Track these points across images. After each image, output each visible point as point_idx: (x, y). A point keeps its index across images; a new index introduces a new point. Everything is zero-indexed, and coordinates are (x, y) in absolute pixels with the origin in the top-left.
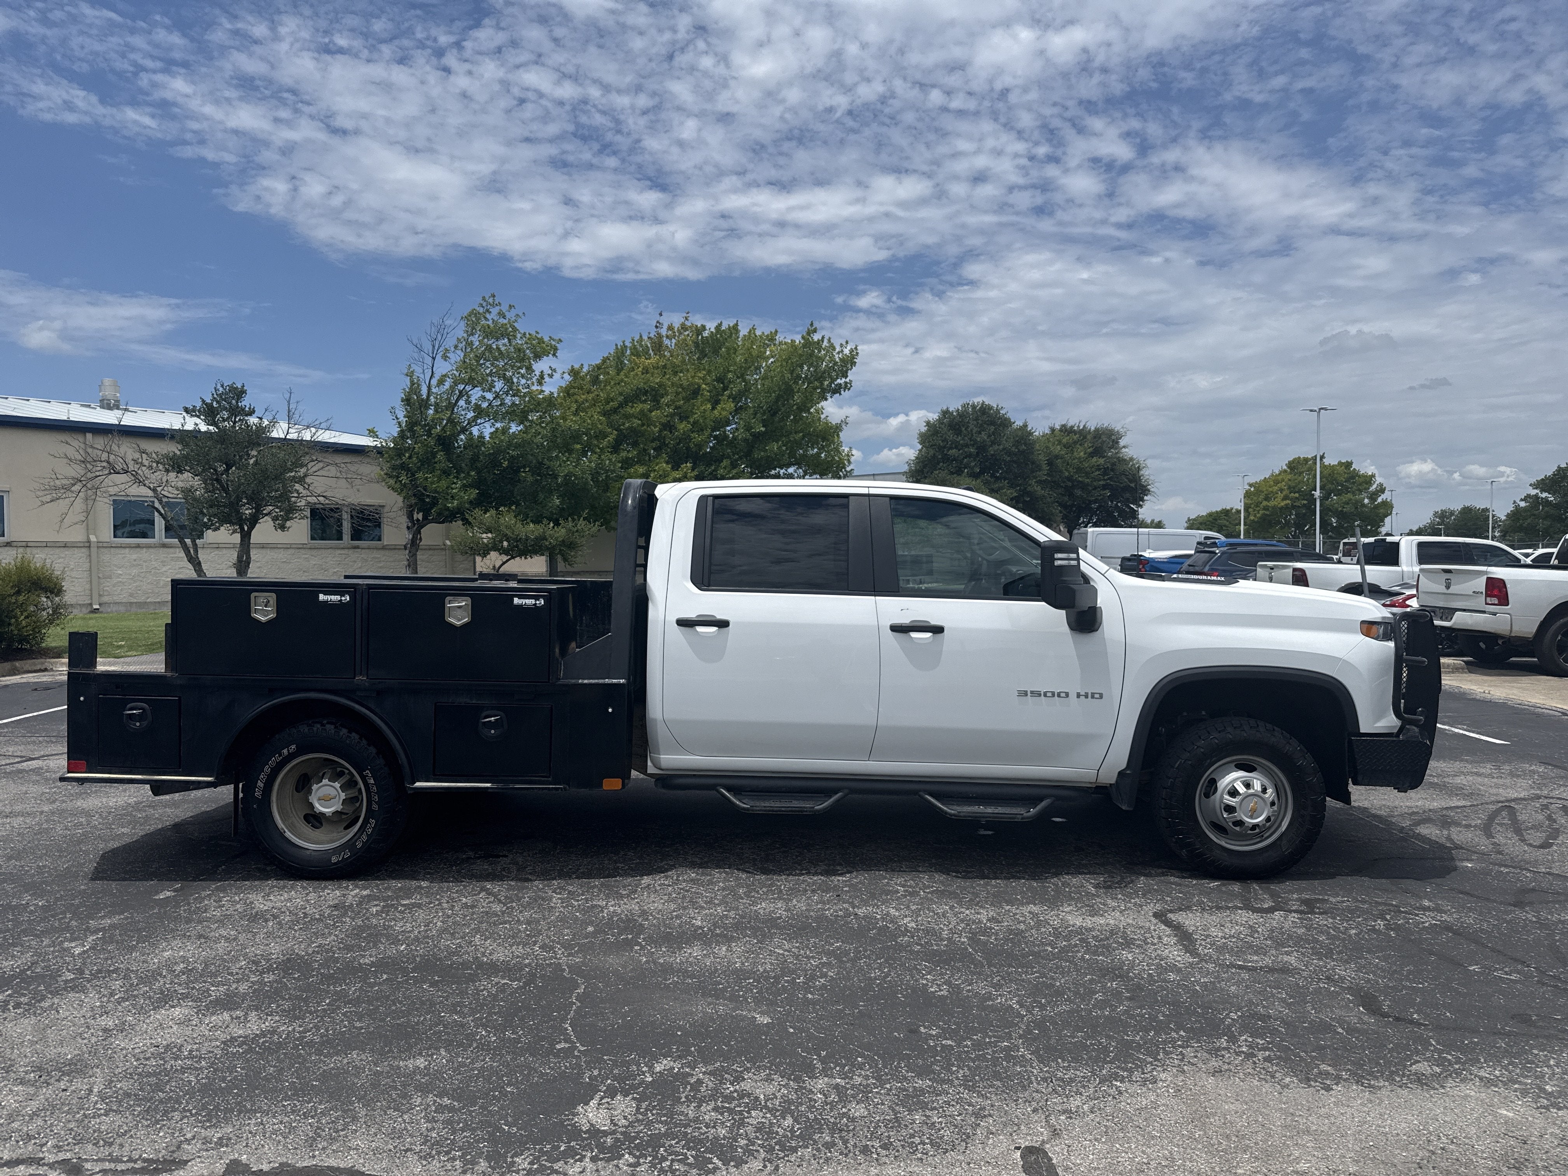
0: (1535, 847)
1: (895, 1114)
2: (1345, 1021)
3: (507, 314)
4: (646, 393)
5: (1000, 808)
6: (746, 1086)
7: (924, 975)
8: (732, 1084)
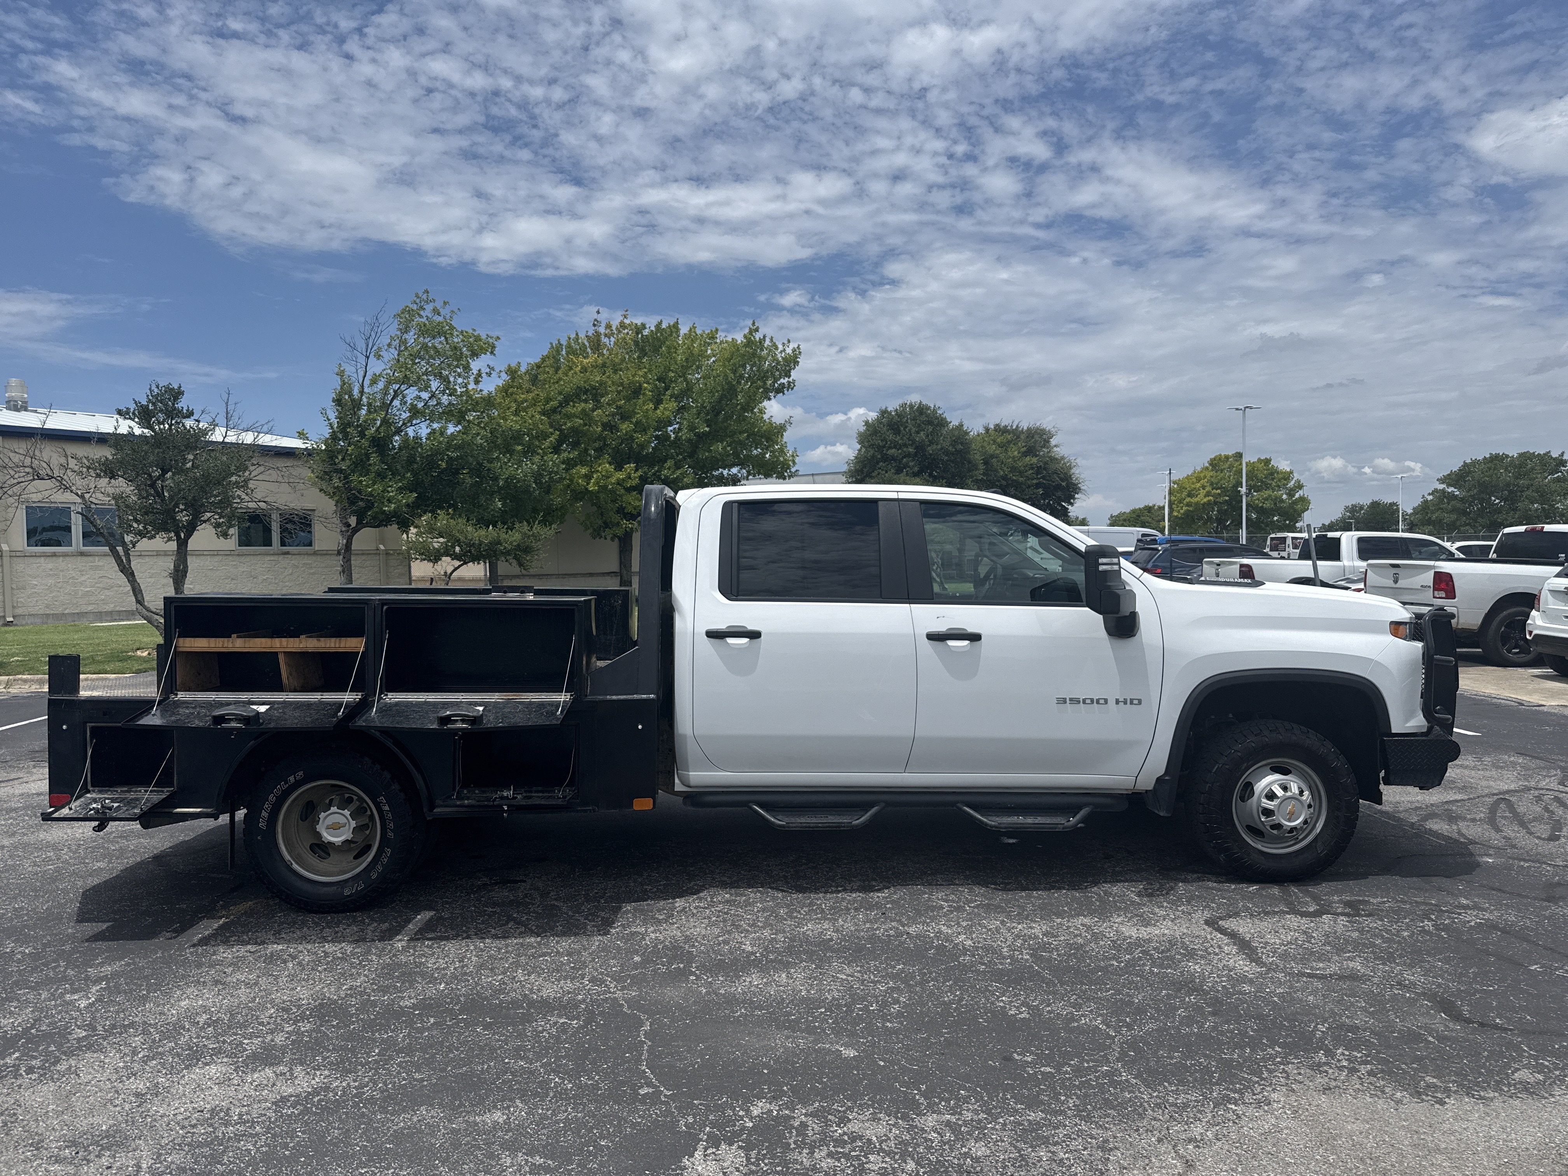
0: (1544, 839)
1: (1019, 1152)
2: (1432, 1029)
3: (441, 310)
4: (586, 392)
5: (1039, 818)
6: (854, 1127)
7: (998, 997)
8: (838, 1125)
